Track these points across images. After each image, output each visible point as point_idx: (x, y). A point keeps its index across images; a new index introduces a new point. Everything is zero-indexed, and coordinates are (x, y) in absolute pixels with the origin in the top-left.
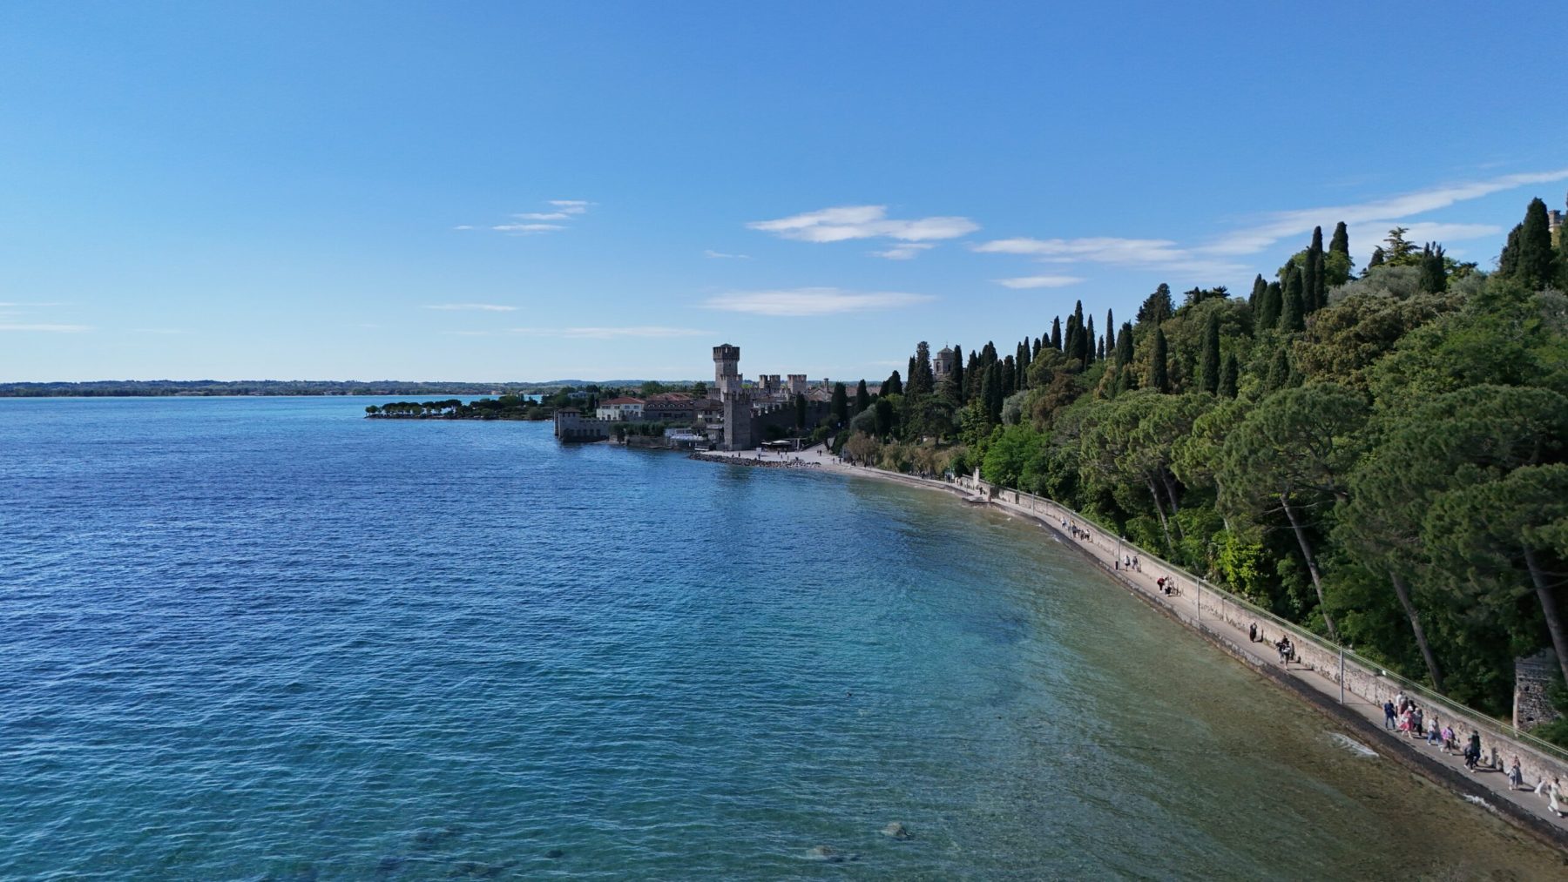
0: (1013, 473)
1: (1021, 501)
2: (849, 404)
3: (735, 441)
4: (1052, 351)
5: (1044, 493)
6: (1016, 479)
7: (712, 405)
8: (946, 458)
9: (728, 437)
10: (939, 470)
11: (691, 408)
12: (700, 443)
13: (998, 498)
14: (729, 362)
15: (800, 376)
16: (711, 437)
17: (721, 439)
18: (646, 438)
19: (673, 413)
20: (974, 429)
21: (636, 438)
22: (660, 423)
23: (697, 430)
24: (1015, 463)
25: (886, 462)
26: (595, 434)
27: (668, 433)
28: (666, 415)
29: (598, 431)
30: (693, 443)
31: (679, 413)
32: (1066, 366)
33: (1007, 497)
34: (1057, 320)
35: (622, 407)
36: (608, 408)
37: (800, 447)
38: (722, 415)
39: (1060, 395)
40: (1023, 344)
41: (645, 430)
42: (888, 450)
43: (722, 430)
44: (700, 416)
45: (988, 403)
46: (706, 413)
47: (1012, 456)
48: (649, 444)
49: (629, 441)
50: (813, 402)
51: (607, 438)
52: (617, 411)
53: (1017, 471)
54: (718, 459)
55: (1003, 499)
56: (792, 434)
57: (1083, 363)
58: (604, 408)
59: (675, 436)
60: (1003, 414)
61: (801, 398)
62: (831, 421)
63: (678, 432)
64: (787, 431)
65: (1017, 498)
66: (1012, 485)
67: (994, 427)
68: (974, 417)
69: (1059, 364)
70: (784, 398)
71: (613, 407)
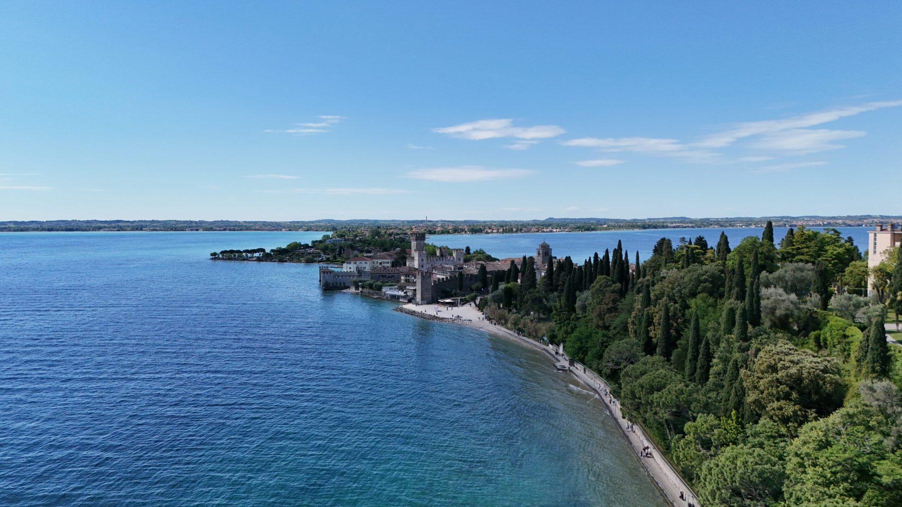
0: (583, 354)
1: (587, 372)
2: (488, 276)
3: (422, 299)
4: (605, 278)
5: (600, 372)
6: (584, 357)
7: (409, 270)
8: (544, 327)
9: (419, 297)
10: (540, 335)
11: (397, 272)
12: (402, 297)
13: (574, 366)
14: (419, 242)
15: (460, 250)
16: (408, 294)
17: (415, 295)
18: (371, 291)
19: (387, 275)
20: (560, 315)
21: (366, 290)
22: (379, 283)
23: (401, 288)
24: (584, 347)
25: (509, 325)
26: (342, 285)
27: (384, 290)
28: (383, 276)
29: (344, 283)
30: (399, 297)
31: (391, 275)
32: (612, 288)
33: (579, 369)
34: (607, 252)
35: (358, 262)
36: (350, 263)
37: (460, 303)
38: (415, 278)
39: (609, 307)
40: (587, 261)
41: (371, 286)
42: (512, 317)
43: (415, 290)
44: (402, 278)
45: (567, 299)
46: (406, 276)
47: (581, 343)
48: (373, 295)
49: (361, 292)
50: (468, 275)
51: (348, 287)
52: (355, 265)
53: (585, 353)
54: (413, 313)
55: (577, 368)
56: (456, 295)
57: (622, 286)
58: (347, 263)
59: (388, 291)
60: (576, 305)
61: (461, 274)
62: (478, 287)
63: (390, 289)
64: (453, 293)
65: (585, 370)
66: (582, 361)
67: (571, 315)
68: (560, 308)
69: (608, 286)
70: (451, 268)
71: (352, 263)
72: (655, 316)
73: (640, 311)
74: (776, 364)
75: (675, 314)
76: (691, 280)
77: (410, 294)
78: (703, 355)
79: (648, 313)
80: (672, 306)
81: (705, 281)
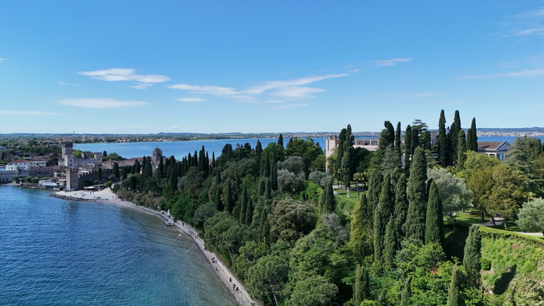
0: (182, 214)
1: (184, 226)
2: (120, 170)
3: (71, 187)
4: (195, 168)
5: (192, 225)
6: (183, 217)
7: (61, 168)
8: (157, 200)
9: (68, 186)
10: (155, 205)
11: (51, 169)
12: (55, 187)
13: (177, 222)
14: (68, 148)
15: (99, 153)
16: (60, 184)
17: (65, 185)
18: (30, 184)
19: (43, 172)
20: (167, 192)
21: (25, 184)
22: (36, 178)
23: (54, 181)
24: (182, 210)
25: (134, 201)
26: (5, 180)
27: (40, 182)
28: (39, 173)
29: (7, 179)
30: (52, 187)
31: (46, 172)
32: (199, 174)
33: (180, 224)
34: (196, 152)
35: (18, 164)
36: (12, 164)
37: (100, 189)
38: (65, 173)
39: (197, 185)
40: (184, 158)
41: (29, 181)
42: (137, 195)
43: (66, 181)
44: (55, 173)
45: (172, 182)
46: (58, 172)
47: (181, 208)
48: (31, 186)
49: (22, 185)
50: (105, 170)
51: (11, 182)
52: (16, 166)
53: (183, 214)
54: (64, 197)
55: (178, 224)
56: (97, 183)
57: (205, 172)
58: (9, 165)
59: (43, 183)
60: (178, 186)
61: (100, 170)
62: (112, 177)
63: (45, 182)
64: (94, 182)
65: (183, 224)
66: (182, 219)
67: (175, 191)
68: (168, 188)
69: (197, 173)
70: (93, 166)
71: (14, 164)
72: (224, 189)
73: (215, 186)
74: (284, 210)
75: (234, 187)
76: (242, 167)
77: (61, 184)
78: (249, 208)
79: (220, 187)
80: (232, 182)
81: (250, 167)
